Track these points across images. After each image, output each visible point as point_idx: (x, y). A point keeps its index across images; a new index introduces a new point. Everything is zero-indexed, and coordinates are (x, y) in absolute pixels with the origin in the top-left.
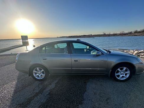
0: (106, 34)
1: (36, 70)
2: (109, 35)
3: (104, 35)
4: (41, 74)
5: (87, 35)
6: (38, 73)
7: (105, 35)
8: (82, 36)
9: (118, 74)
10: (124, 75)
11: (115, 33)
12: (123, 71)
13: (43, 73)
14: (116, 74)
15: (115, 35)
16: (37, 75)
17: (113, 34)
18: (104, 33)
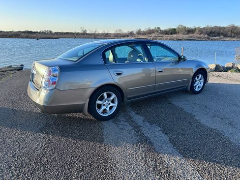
11: (106, 32)
17: (102, 34)
18: (84, 30)
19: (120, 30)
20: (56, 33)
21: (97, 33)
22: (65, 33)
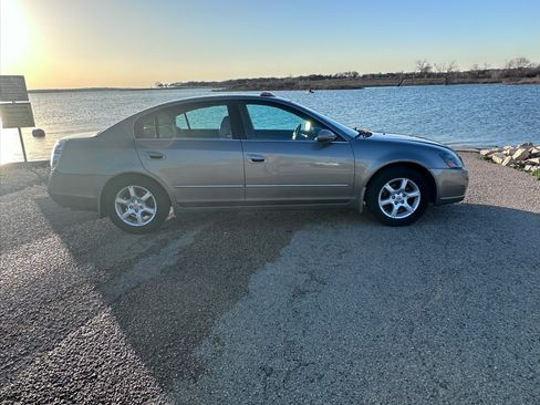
0: (434, 70)
1: (127, 195)
2: (449, 79)
3: (420, 76)
4: (141, 207)
5: (330, 77)
6: (131, 207)
7: (425, 78)
8: (301, 78)
9: (386, 202)
10: (406, 205)
11: (481, 67)
12: (402, 191)
13: (149, 203)
14: (382, 203)
15: (479, 77)
16: (130, 211)
17: (471, 73)
18: (425, 65)
19: (523, 60)
20: (365, 76)
21: (453, 70)
22: (384, 76)
